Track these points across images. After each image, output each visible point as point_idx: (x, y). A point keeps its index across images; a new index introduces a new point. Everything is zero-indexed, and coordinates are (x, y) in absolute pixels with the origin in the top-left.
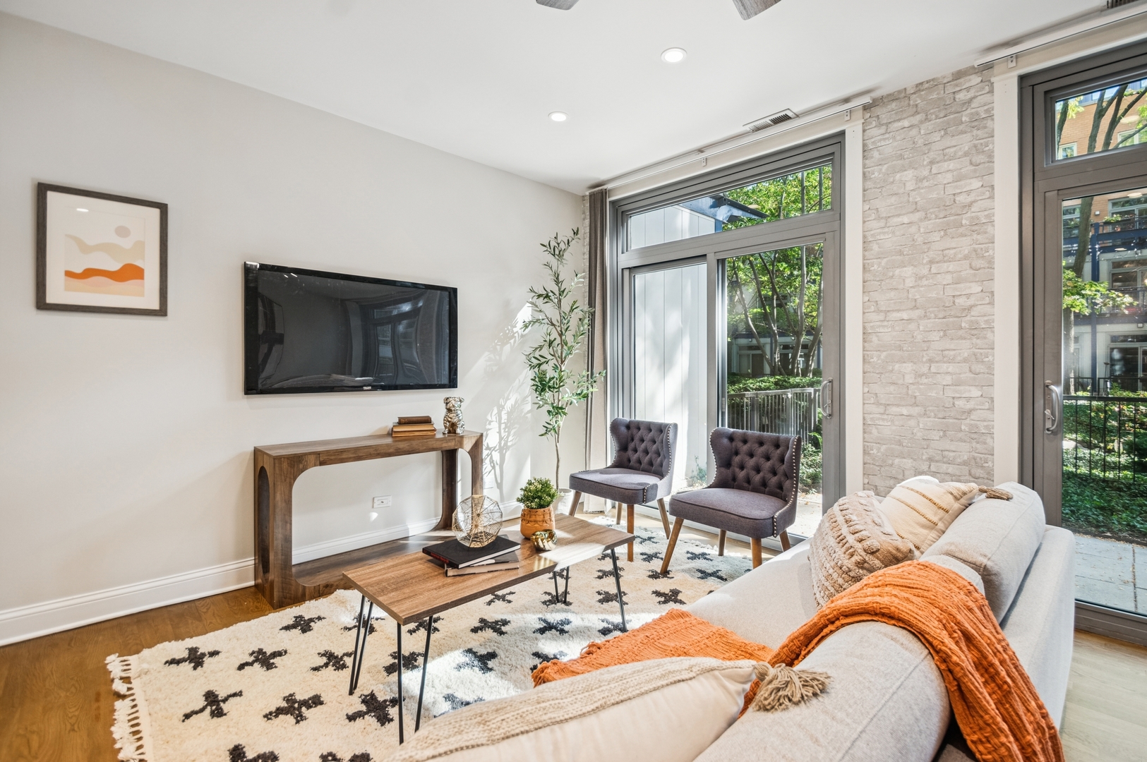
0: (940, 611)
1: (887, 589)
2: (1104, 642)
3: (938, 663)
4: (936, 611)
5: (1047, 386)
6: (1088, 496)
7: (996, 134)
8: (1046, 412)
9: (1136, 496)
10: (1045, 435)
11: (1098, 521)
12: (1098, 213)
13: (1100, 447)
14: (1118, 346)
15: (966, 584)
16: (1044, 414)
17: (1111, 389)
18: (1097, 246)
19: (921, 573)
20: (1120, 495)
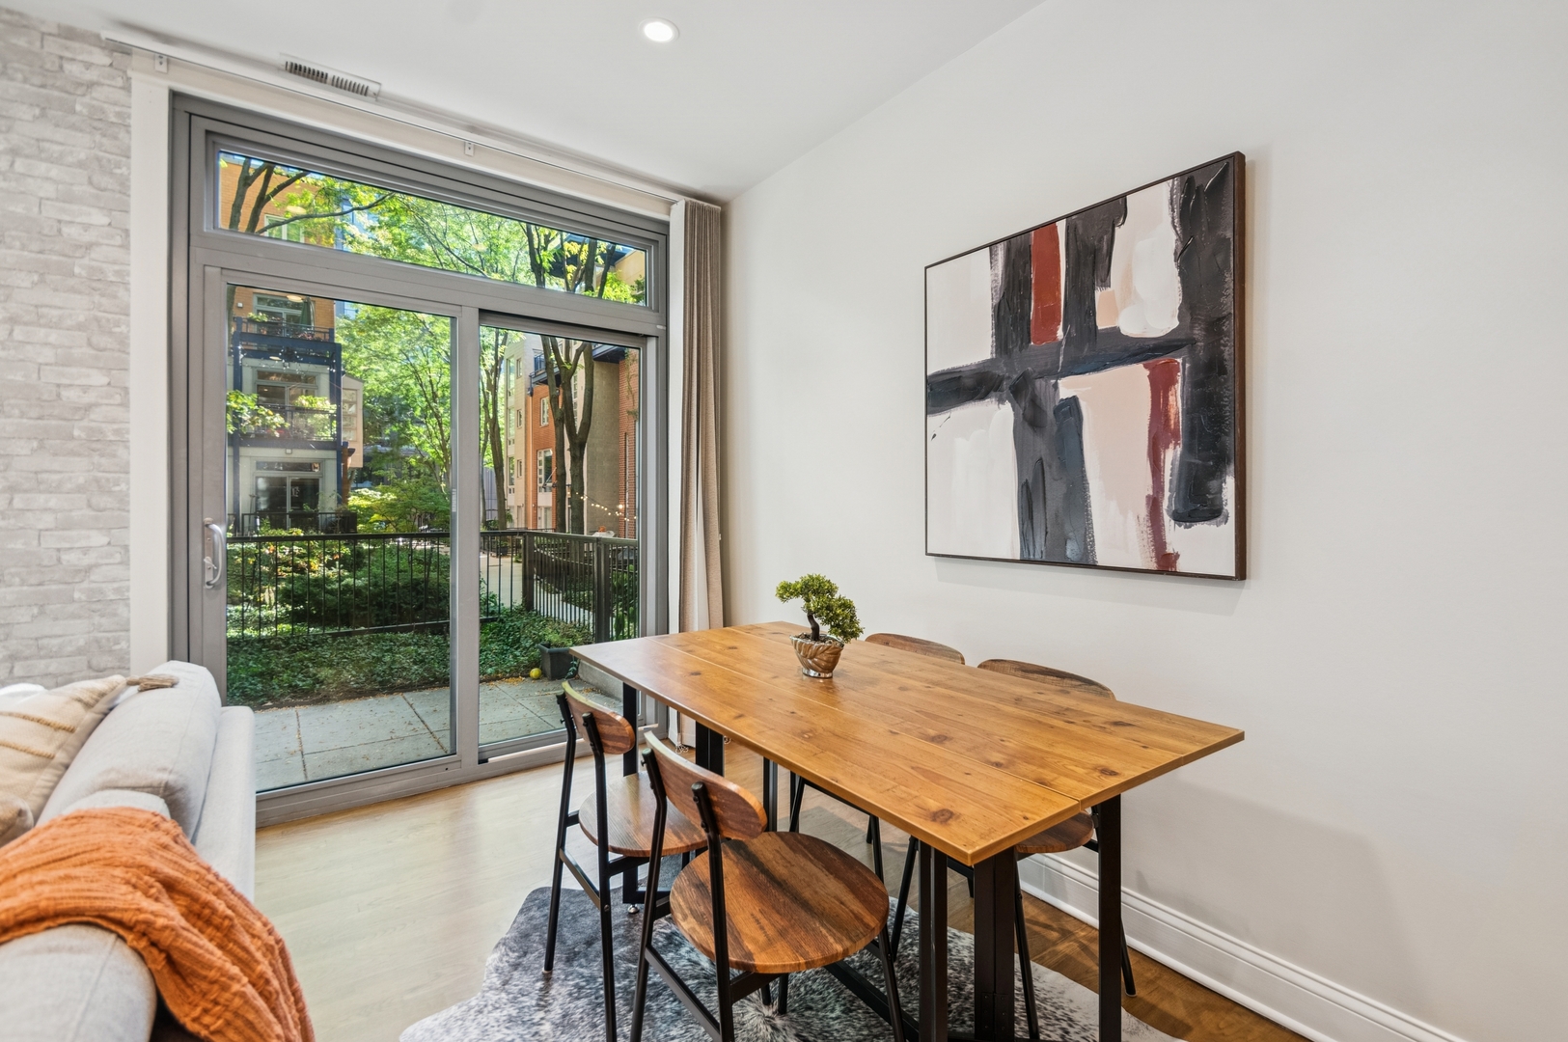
0: (125, 869)
1: (20, 880)
2: (280, 831)
3: (135, 943)
4: (118, 872)
5: (207, 526)
6: (242, 664)
7: (134, 153)
8: (205, 560)
9: (295, 651)
10: (204, 592)
11: (257, 692)
12: (240, 305)
13: (248, 601)
14: (265, 475)
15: (149, 816)
16: (203, 564)
17: (260, 527)
18: (240, 347)
19: (77, 829)
20: (278, 654)
